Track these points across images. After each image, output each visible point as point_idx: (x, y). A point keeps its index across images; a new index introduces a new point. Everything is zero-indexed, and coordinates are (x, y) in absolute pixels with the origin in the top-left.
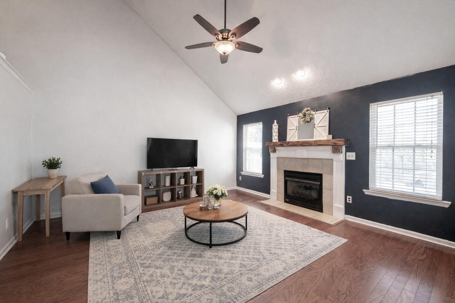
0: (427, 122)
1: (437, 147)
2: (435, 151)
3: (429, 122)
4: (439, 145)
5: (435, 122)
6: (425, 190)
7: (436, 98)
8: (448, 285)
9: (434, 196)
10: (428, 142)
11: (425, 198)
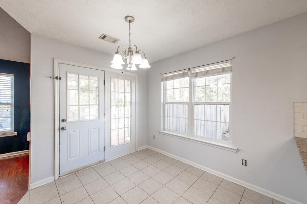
0: (5, 89)
1: (11, 104)
2: (10, 106)
3: (6, 89)
4: (12, 103)
5: (9, 90)
6: (4, 129)
7: (10, 77)
8: (16, 175)
9: (9, 131)
10: (6, 101)
11: (5, 133)
